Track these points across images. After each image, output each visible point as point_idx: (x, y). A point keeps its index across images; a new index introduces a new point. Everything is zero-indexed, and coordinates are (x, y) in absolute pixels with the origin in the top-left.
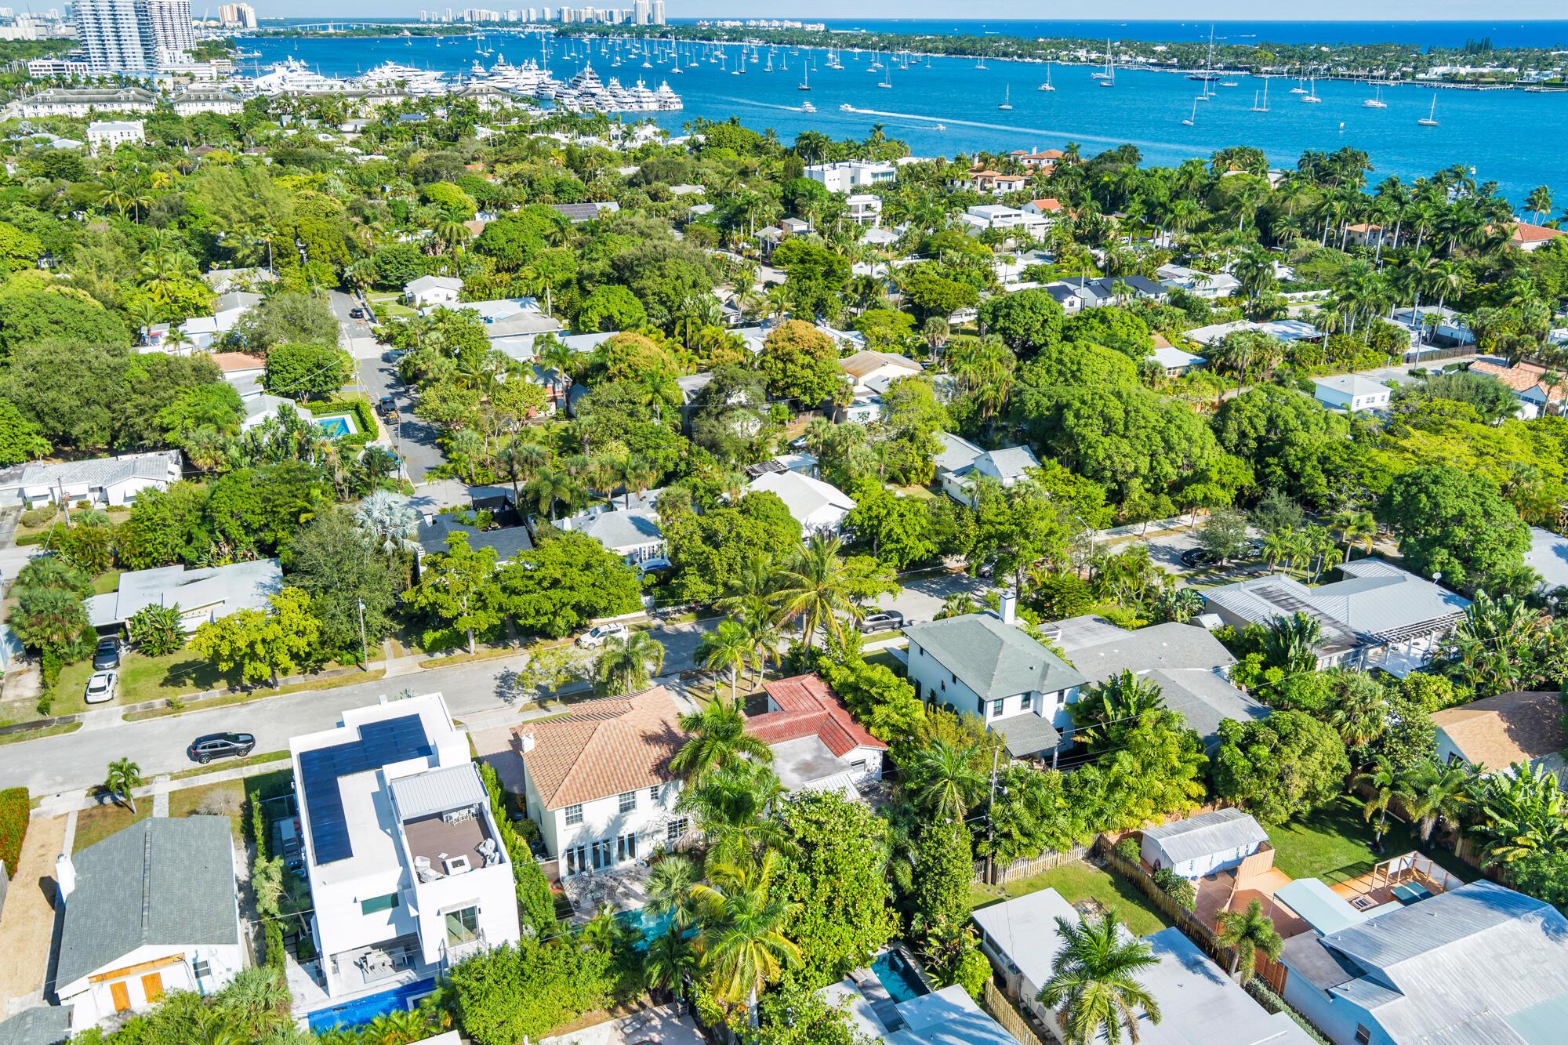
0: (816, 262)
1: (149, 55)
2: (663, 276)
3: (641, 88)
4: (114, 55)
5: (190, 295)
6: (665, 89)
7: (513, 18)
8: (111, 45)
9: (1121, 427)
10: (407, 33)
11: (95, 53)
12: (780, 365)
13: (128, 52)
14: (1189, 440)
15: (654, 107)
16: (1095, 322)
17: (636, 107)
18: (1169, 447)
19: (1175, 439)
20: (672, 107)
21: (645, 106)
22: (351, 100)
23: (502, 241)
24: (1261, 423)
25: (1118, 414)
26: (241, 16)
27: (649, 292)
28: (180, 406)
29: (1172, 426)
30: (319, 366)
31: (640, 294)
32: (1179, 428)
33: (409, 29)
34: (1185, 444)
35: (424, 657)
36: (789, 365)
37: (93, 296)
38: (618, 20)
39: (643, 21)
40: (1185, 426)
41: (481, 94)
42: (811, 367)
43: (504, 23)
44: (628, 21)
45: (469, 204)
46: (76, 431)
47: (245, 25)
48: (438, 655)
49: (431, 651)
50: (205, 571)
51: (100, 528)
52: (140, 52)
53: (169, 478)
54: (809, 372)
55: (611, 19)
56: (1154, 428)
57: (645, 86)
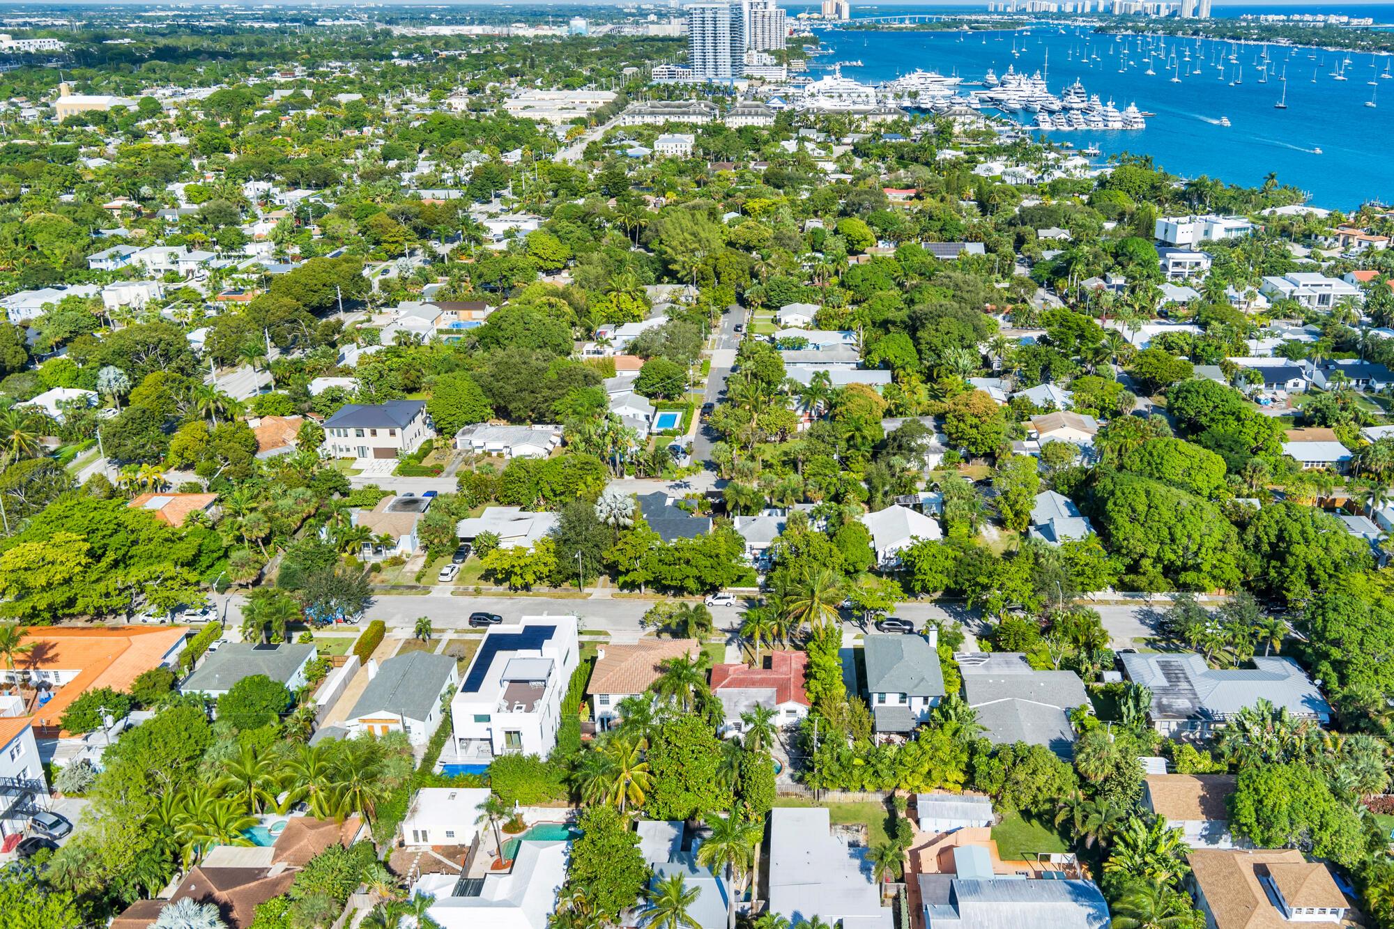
0: (1070, 328)
1: (737, 64)
2: (937, 330)
3: (1110, 108)
4: (710, 64)
5: (630, 307)
6: (1132, 110)
7: (1069, 8)
8: (710, 56)
9: (1142, 519)
10: (966, 27)
11: (698, 62)
12: (955, 423)
13: (720, 61)
14: (1189, 537)
15: (1118, 125)
16: (1231, 419)
17: (1101, 126)
18: (1173, 540)
19: (1178, 535)
20: (1135, 126)
21: (1110, 124)
22: (856, 116)
23: (858, 281)
24: (1273, 532)
25: (1141, 508)
26: (838, 10)
27: (922, 341)
28: (567, 399)
29: (1179, 525)
30: (669, 378)
31: (916, 341)
32: (1184, 526)
33: (969, 22)
34: (1185, 540)
35: (617, 590)
36: (962, 425)
37: (570, 304)
38: (1164, 13)
39: (1187, 14)
40: (1189, 527)
41: (960, 115)
42: (976, 427)
43: (1061, 14)
44: (1174, 14)
45: (869, 237)
46: (511, 407)
47: (840, 17)
48: (626, 591)
49: (622, 588)
50: (530, 513)
51: (490, 476)
52: (729, 61)
53: (550, 447)
54: (975, 430)
55: (1158, 13)
56: (1165, 523)
57: (1114, 107)
